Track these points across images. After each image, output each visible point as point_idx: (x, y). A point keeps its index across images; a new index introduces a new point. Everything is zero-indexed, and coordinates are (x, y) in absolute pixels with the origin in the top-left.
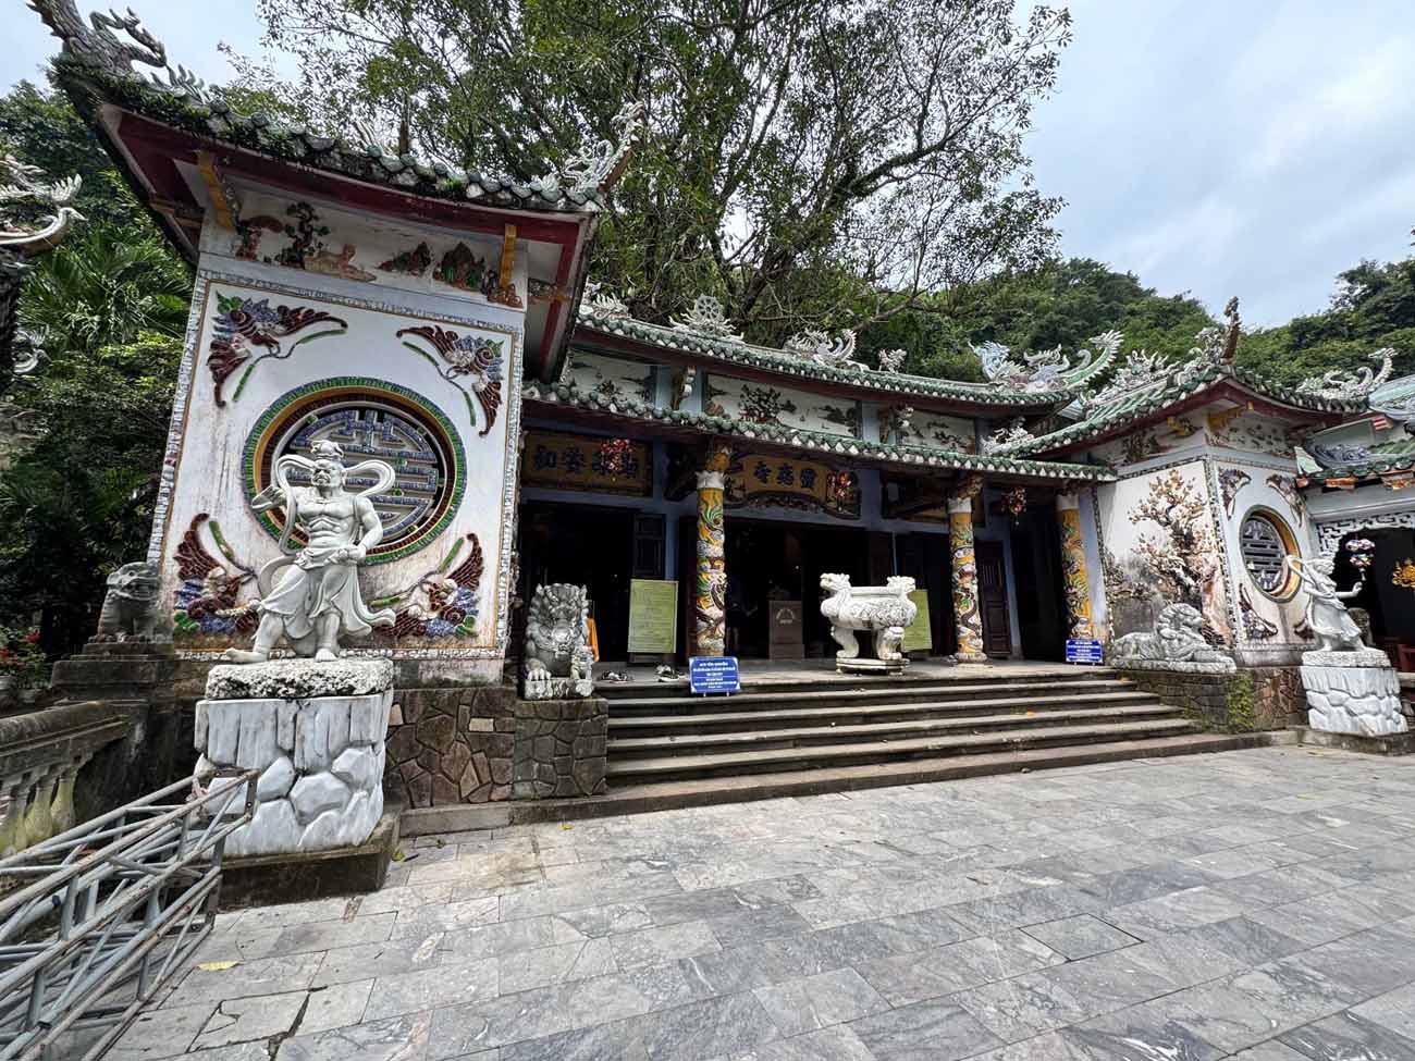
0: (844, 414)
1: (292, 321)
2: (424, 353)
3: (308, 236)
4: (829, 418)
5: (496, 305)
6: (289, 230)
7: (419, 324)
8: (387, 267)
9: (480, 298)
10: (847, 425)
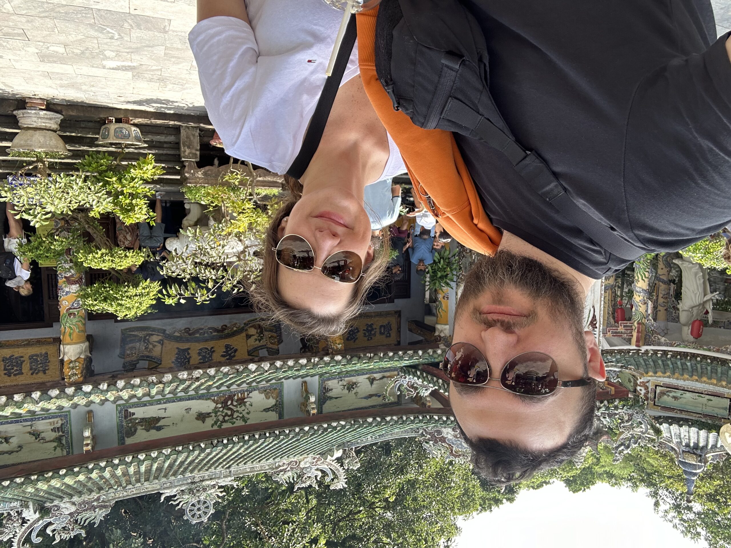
0: (139, 427)
4: (158, 419)
10: (136, 419)
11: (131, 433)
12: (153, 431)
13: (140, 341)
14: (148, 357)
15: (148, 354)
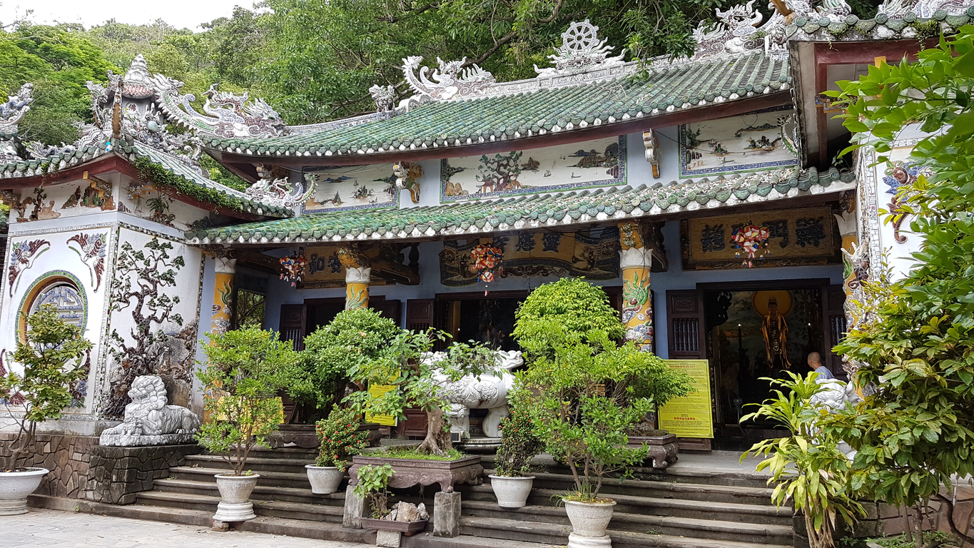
1: (33, 247)
2: (75, 250)
3: (39, 201)
4: (581, 165)
5: (105, 211)
6: (34, 201)
7: (73, 234)
8: (64, 207)
9: (99, 209)
10: (605, 166)
11: (612, 150)
12: (587, 150)
13: (599, 263)
14: (590, 242)
15: (590, 246)
